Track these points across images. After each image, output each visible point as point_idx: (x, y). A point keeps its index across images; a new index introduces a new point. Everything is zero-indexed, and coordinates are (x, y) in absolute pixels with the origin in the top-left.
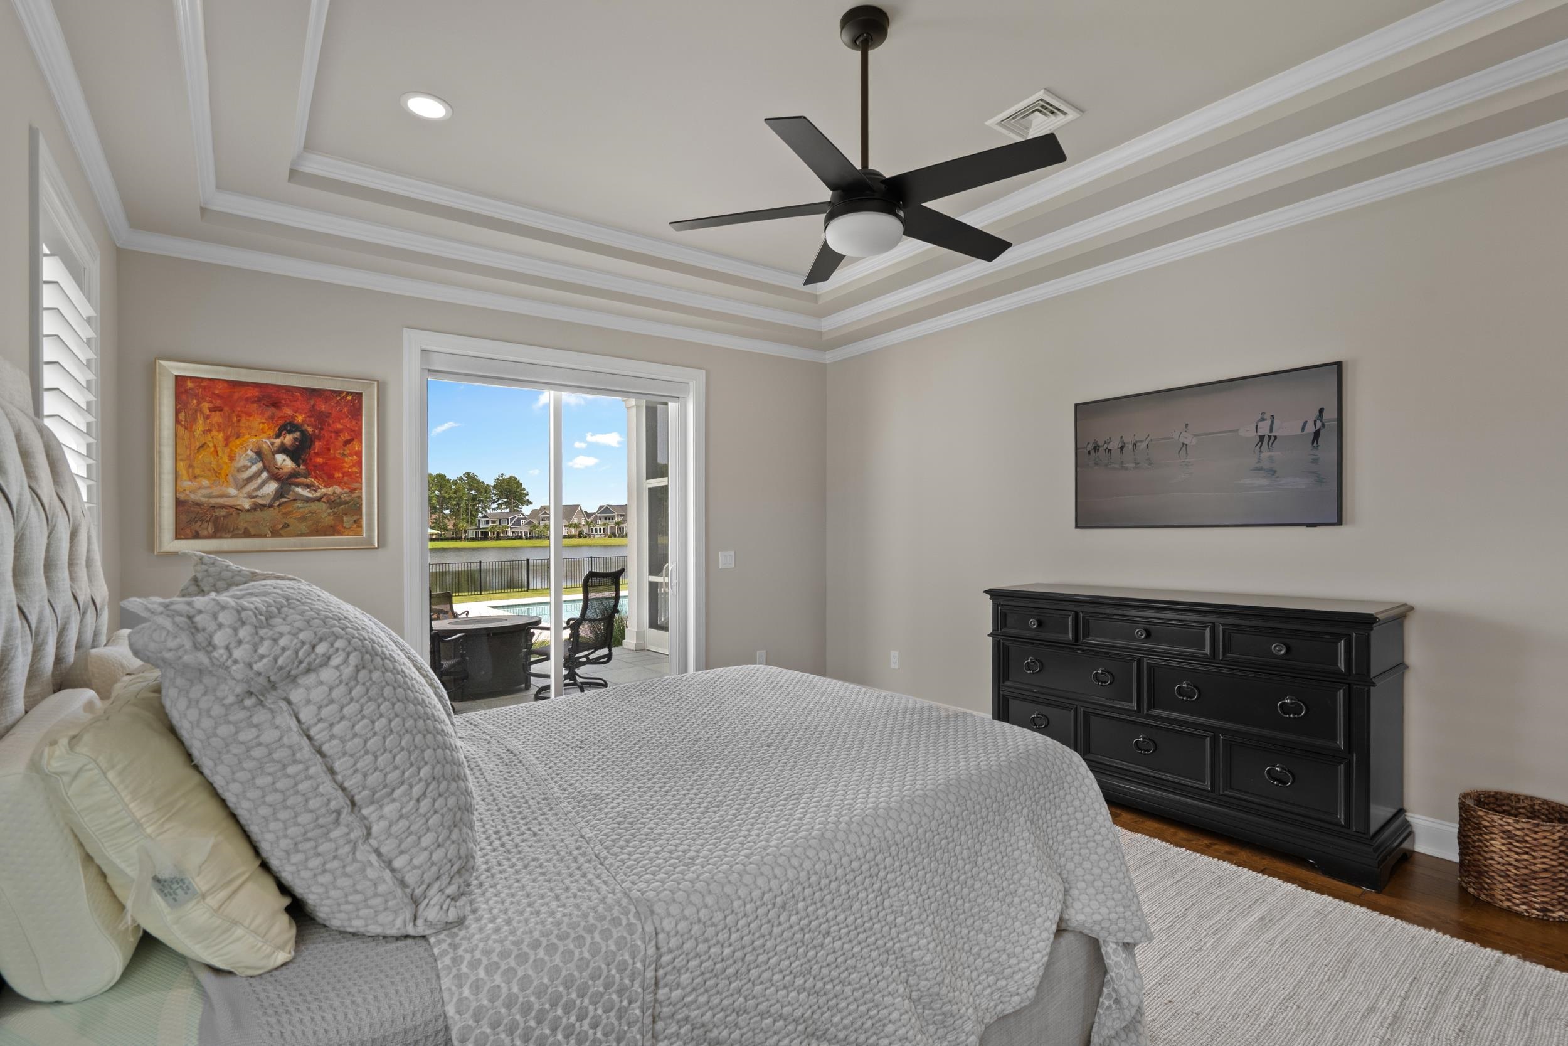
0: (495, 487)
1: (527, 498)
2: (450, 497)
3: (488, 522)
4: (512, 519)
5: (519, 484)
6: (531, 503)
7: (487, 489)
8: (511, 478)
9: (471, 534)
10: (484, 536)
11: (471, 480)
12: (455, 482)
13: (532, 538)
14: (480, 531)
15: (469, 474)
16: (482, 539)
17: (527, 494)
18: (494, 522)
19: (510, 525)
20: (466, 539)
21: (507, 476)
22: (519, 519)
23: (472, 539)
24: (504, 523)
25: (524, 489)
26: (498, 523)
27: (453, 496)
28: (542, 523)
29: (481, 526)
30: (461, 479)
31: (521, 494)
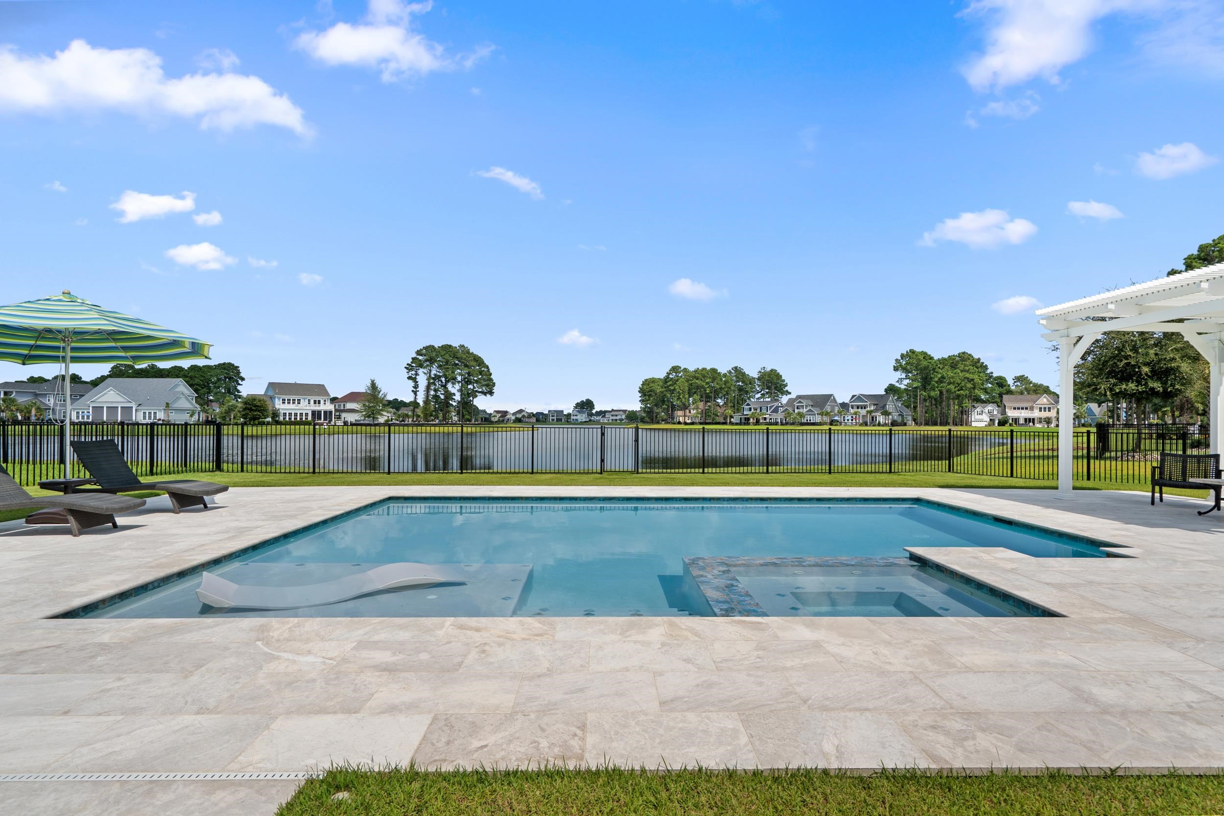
0: (759, 379)
1: (786, 388)
2: (721, 388)
3: (750, 409)
4: (771, 407)
5: (779, 376)
6: (790, 393)
7: (751, 381)
8: (772, 370)
9: (736, 420)
10: (746, 421)
11: (738, 372)
12: (725, 375)
13: (787, 424)
14: (743, 416)
15: (736, 368)
16: (745, 424)
17: (786, 385)
18: (755, 409)
19: (769, 412)
20: (732, 423)
21: (768, 369)
22: (777, 407)
23: (737, 424)
24: (764, 411)
25: (784, 381)
26: (759, 411)
27: (723, 386)
28: (796, 411)
29: (745, 413)
30: (730, 372)
31: (781, 385)
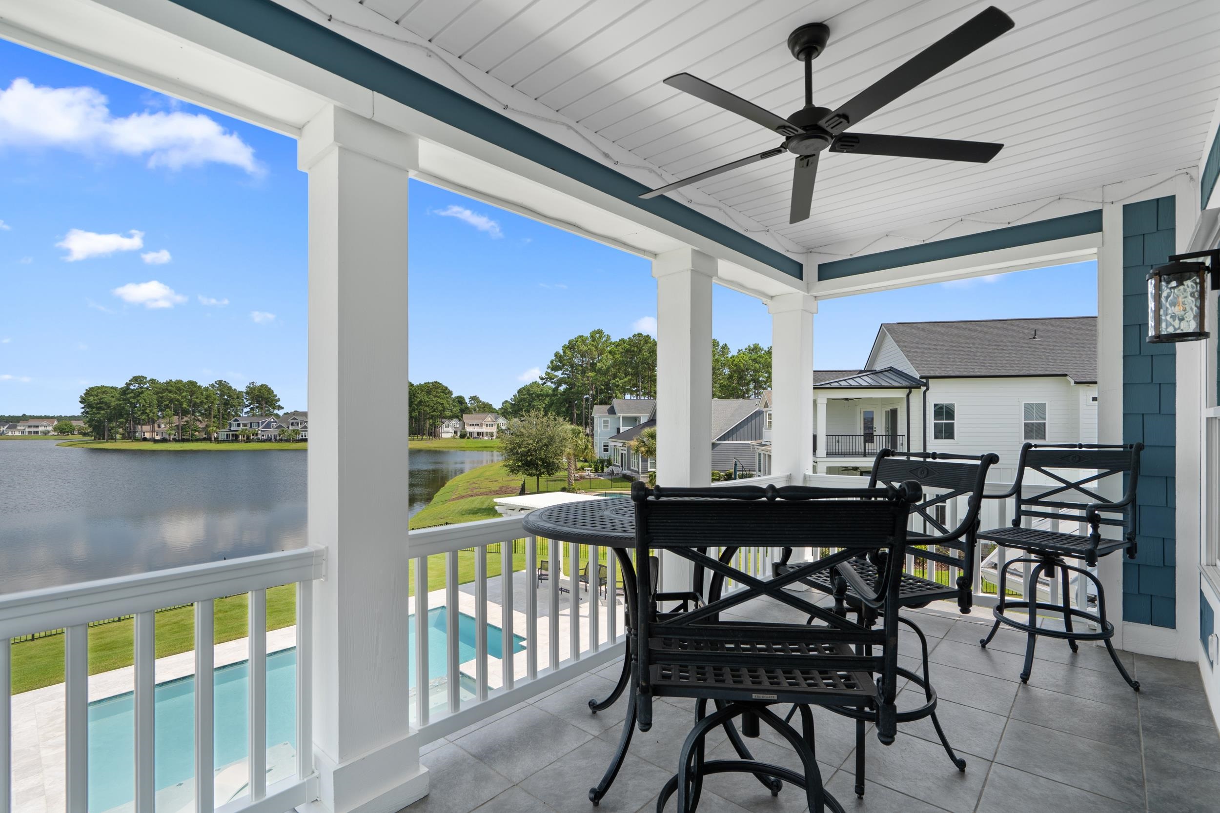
0: (247, 393)
1: (278, 403)
2: (202, 402)
3: (239, 425)
4: (262, 423)
5: (270, 391)
6: (282, 408)
7: (239, 395)
8: (262, 386)
9: (222, 436)
10: (235, 438)
11: (223, 386)
12: (207, 389)
13: (281, 440)
14: (230, 433)
15: (220, 382)
16: (233, 441)
17: (278, 400)
18: (245, 425)
19: (260, 428)
20: (217, 440)
21: (258, 384)
22: (269, 423)
23: (223, 441)
24: (255, 426)
25: (276, 396)
26: (248, 426)
27: (205, 401)
28: (291, 428)
29: (232, 429)
30: (213, 386)
31: (272, 400)
